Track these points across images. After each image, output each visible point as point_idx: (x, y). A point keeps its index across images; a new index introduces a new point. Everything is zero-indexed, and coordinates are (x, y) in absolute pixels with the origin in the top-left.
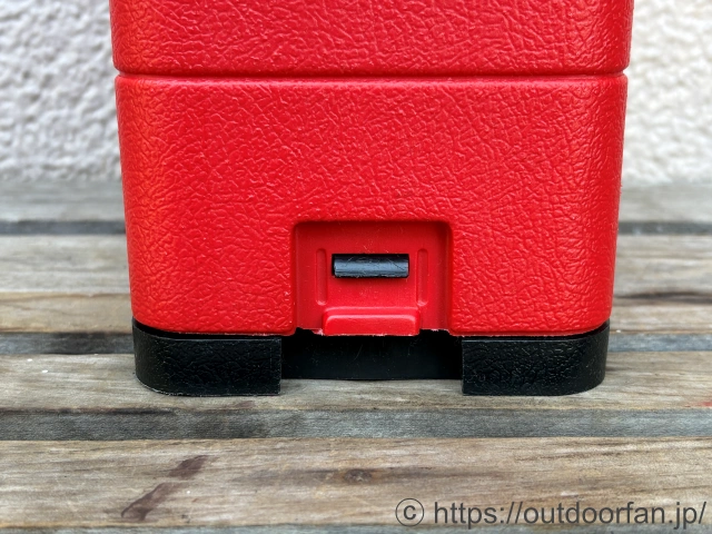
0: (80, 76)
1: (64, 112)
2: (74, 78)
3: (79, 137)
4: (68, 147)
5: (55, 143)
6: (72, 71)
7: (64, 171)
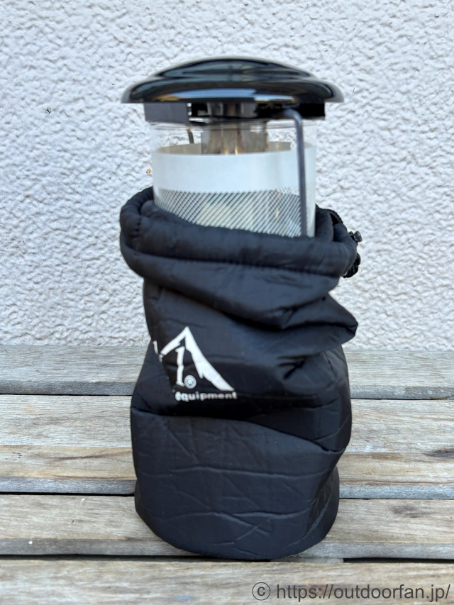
0: (132, 290)
1: (122, 309)
2: (128, 291)
3: (130, 321)
4: (123, 327)
5: (117, 326)
6: (128, 288)
7: (120, 340)
